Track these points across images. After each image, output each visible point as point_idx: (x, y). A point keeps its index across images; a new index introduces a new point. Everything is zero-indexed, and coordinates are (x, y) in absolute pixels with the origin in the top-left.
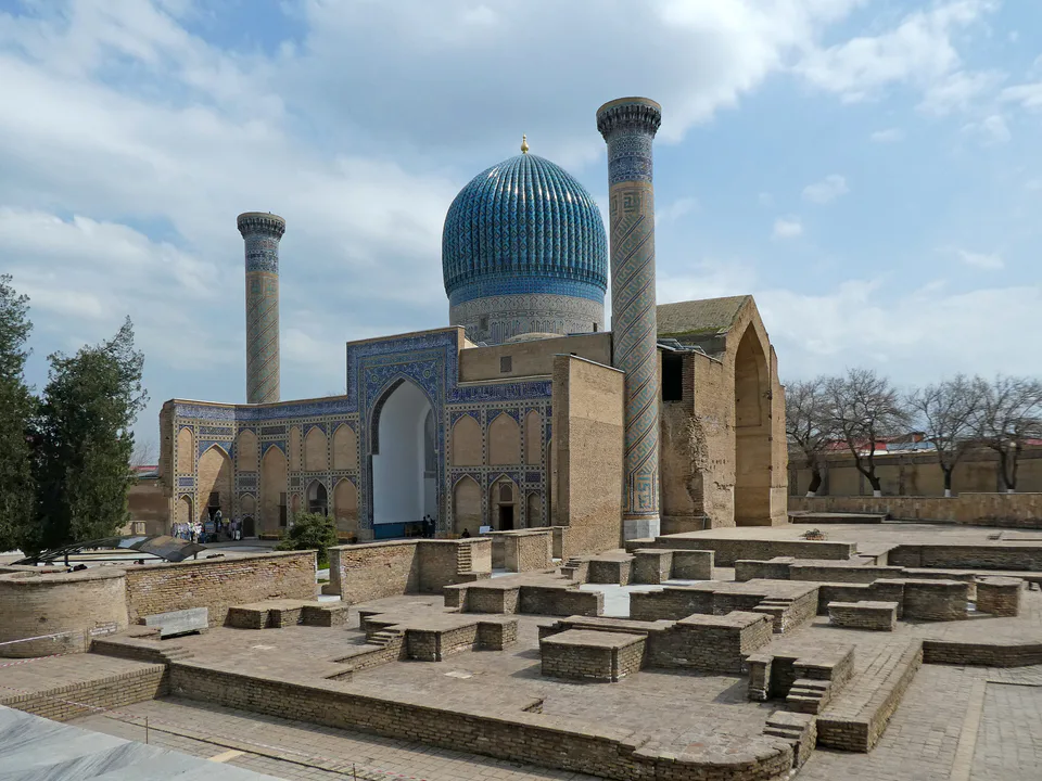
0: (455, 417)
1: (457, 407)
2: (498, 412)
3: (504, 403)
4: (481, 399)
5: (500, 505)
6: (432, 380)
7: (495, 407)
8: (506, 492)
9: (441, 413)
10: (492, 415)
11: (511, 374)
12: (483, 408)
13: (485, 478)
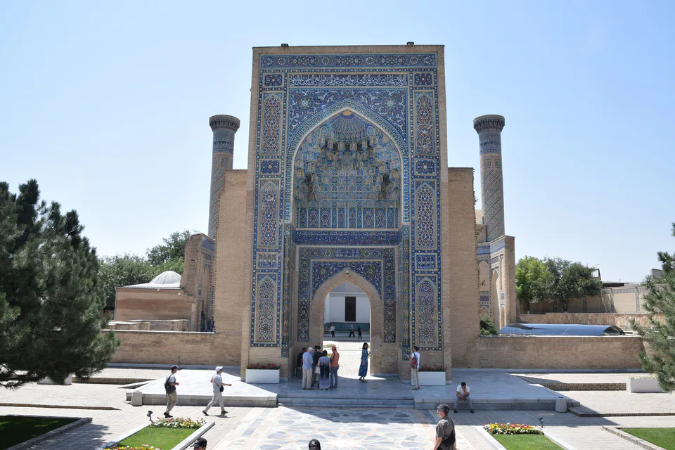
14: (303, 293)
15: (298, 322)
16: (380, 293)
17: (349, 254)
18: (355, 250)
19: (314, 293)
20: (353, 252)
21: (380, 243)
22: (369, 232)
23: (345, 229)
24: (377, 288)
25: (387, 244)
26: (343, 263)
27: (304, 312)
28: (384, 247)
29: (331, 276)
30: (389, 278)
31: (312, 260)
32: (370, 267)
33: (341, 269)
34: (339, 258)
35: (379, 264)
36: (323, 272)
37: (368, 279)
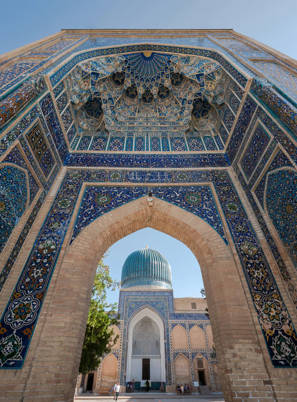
0: (174, 325)
1: (175, 321)
2: (194, 324)
3: (196, 321)
4: (186, 319)
5: (198, 370)
6: (162, 309)
7: (192, 323)
8: (200, 363)
9: (167, 323)
10: (191, 326)
11: (196, 309)
12: (187, 322)
13: (191, 355)
14: (51, 231)
15: (13, 298)
16: (221, 233)
17: (152, 177)
18: (162, 173)
19: (76, 233)
20: (159, 175)
21: (202, 165)
22: (182, 156)
23: (145, 153)
24: (212, 224)
25: (213, 165)
26: (140, 188)
27: (37, 273)
28: (210, 169)
29: (117, 205)
30: (232, 207)
31: (85, 184)
32: (191, 193)
33: (137, 196)
34: (133, 181)
35: (207, 188)
36: (103, 199)
37: (191, 210)
